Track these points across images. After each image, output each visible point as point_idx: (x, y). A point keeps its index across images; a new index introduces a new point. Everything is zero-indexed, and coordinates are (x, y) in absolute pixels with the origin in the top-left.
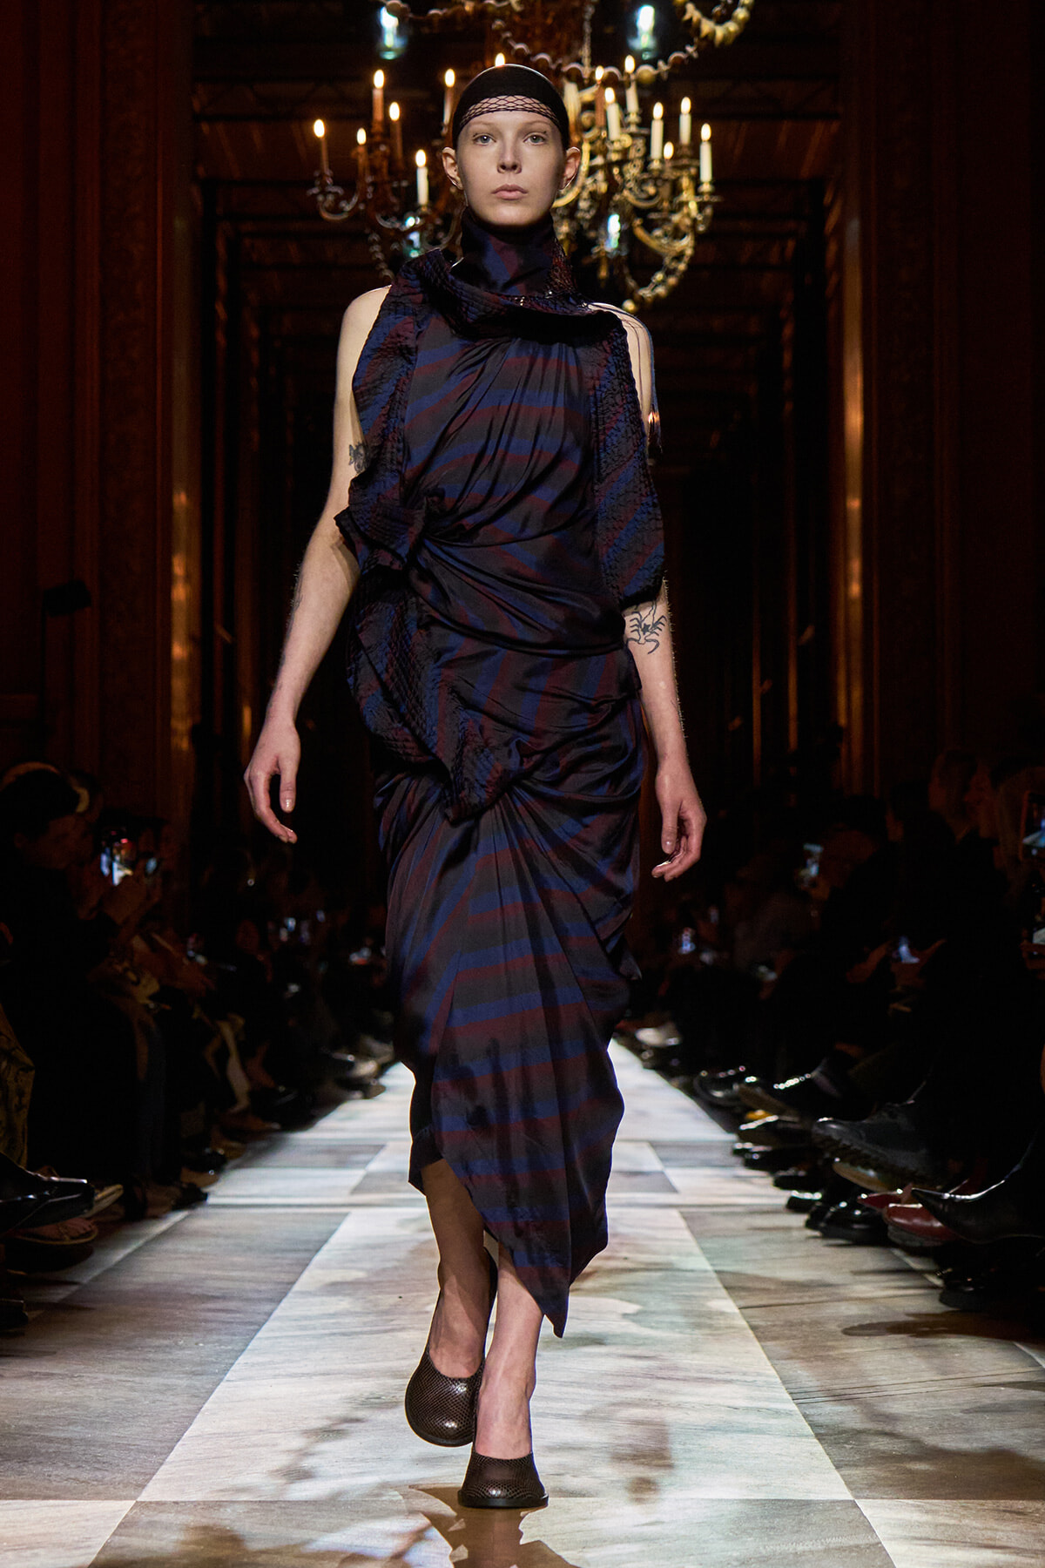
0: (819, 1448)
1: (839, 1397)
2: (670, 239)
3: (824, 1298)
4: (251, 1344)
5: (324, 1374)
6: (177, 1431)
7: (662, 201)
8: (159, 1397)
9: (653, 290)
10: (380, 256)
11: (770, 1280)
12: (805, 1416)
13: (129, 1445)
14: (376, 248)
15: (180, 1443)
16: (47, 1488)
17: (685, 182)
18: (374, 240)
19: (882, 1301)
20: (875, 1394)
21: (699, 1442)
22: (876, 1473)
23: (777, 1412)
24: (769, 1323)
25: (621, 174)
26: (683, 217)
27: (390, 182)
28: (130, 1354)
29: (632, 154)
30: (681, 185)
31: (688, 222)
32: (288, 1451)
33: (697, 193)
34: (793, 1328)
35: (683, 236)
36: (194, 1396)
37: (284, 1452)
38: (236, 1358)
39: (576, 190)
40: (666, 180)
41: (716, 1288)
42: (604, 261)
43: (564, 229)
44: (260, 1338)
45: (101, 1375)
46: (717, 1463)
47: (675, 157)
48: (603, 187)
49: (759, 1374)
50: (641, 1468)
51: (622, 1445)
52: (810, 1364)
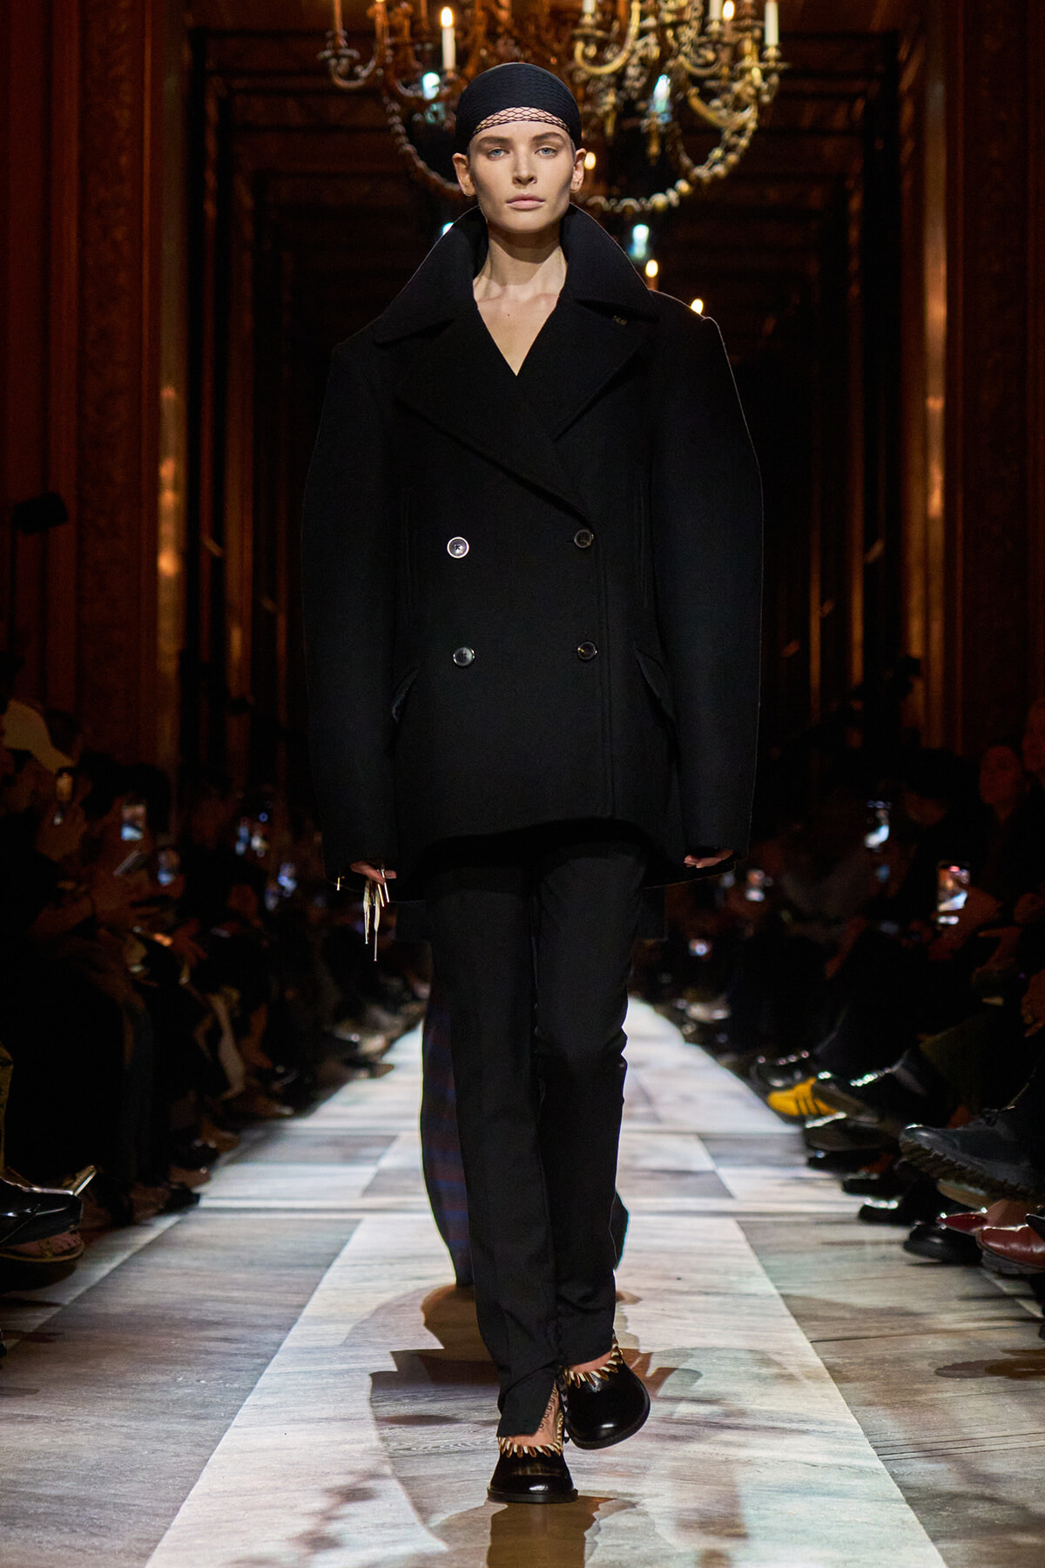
0: (911, 1516)
1: (930, 1453)
2: (730, 111)
3: (908, 1330)
4: (260, 1381)
5: (344, 1419)
6: (182, 1488)
7: (721, 67)
8: (159, 1446)
9: (710, 168)
10: (400, 128)
11: (844, 1307)
12: (893, 1475)
13: (129, 1505)
14: (396, 119)
15: (186, 1502)
16: (39, 1558)
17: (748, 46)
18: (394, 111)
19: (972, 1334)
20: (970, 1449)
21: (775, 1507)
22: (977, 1547)
23: (861, 1471)
24: (847, 1361)
25: (676, 37)
26: (745, 86)
27: (412, 45)
28: (122, 1393)
29: (688, 15)
30: (742, 48)
31: (751, 91)
32: (309, 1514)
33: (761, 59)
34: (875, 1367)
35: (744, 108)
36: (198, 1445)
37: (304, 1514)
38: (245, 1400)
39: (624, 55)
40: (726, 45)
41: (783, 1316)
42: (654, 135)
43: (610, 99)
44: (270, 1374)
45: (93, 1418)
46: (797, 1533)
47: (738, 17)
48: (655, 52)
49: (837, 1424)
50: (712, 1539)
51: (687, 1510)
52: (896, 1412)
